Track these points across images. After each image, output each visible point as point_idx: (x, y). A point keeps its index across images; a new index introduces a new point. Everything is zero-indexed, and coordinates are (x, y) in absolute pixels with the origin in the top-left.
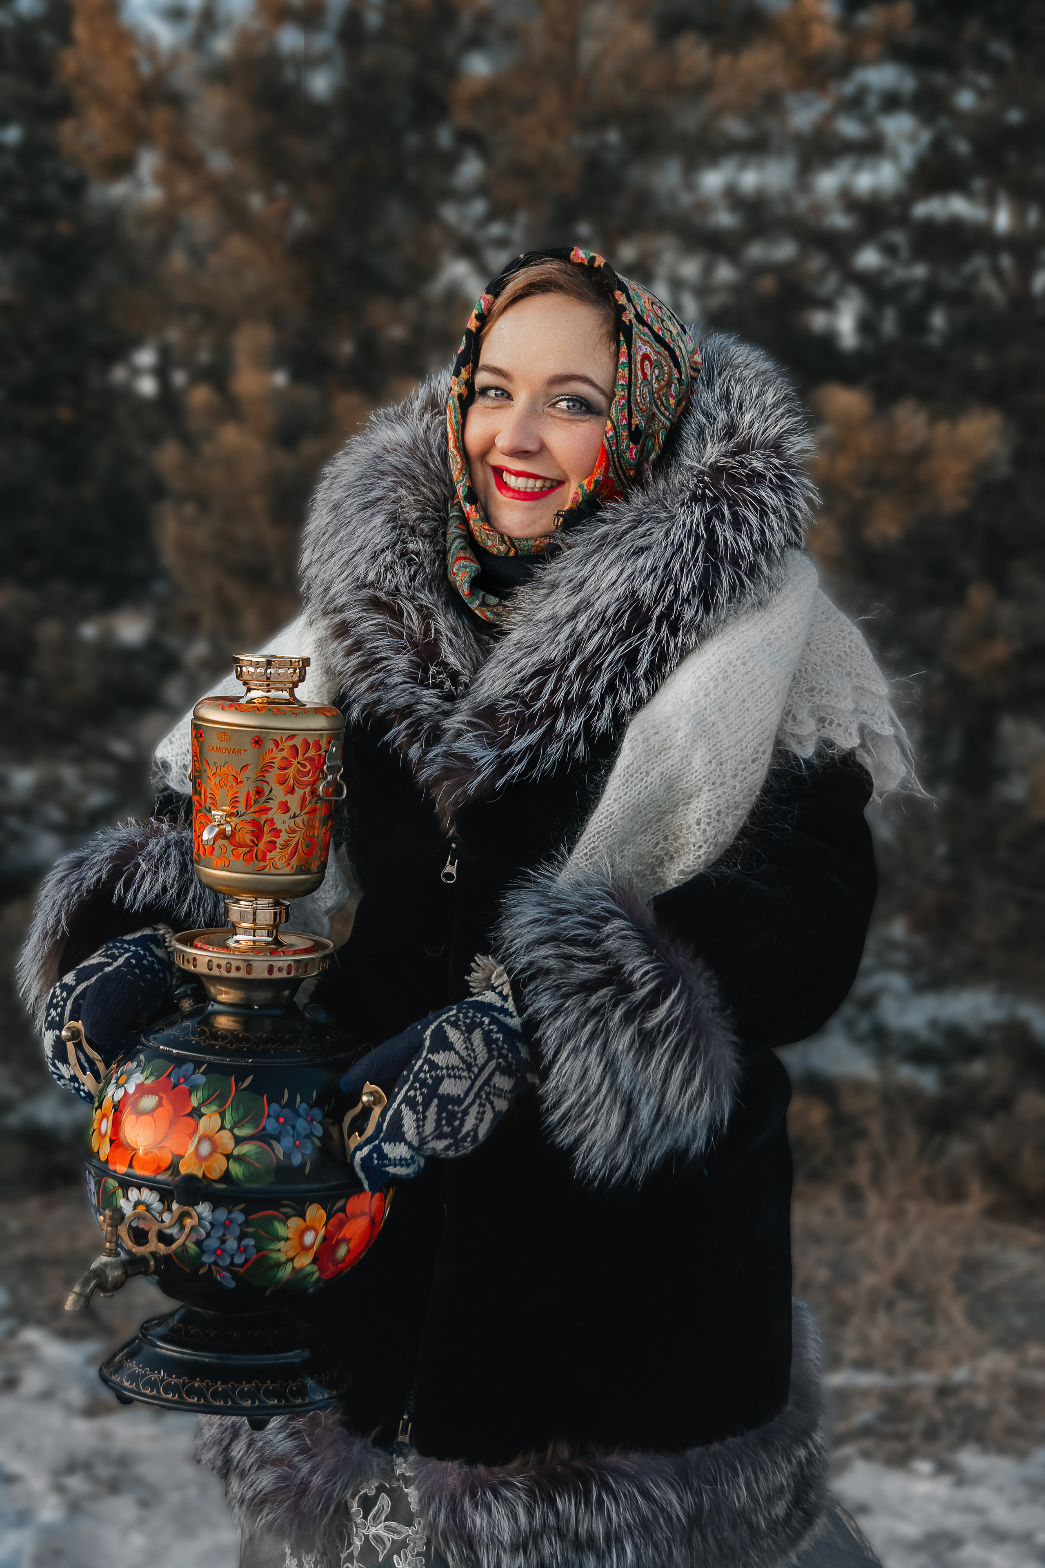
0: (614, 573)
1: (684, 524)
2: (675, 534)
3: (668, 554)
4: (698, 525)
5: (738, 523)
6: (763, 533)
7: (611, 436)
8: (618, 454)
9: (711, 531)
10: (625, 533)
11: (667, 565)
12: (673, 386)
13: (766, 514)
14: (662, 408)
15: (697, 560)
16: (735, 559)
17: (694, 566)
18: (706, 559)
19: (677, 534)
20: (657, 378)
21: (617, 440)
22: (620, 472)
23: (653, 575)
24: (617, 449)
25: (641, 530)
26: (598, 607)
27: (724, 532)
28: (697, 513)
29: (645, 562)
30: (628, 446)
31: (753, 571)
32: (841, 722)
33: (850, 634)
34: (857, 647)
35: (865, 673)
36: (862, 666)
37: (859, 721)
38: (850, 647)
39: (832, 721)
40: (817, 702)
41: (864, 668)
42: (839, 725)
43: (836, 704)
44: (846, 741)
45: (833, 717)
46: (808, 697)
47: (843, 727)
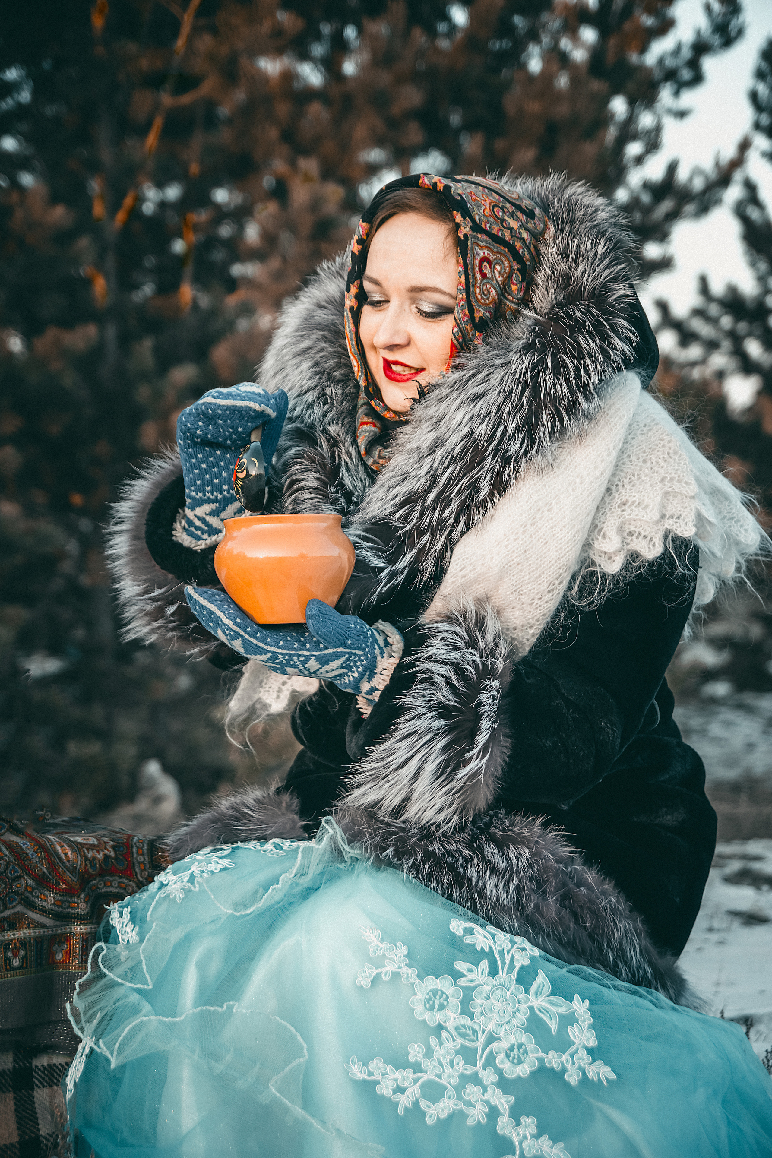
0: (460, 414)
1: (515, 373)
2: (507, 381)
3: (500, 400)
4: (526, 372)
5: (558, 368)
6: (578, 376)
9: (535, 378)
10: (472, 377)
11: (499, 409)
12: (514, 276)
15: (523, 405)
16: (556, 400)
17: (520, 409)
18: (530, 404)
19: (510, 381)
23: (488, 418)
25: (481, 376)
27: (547, 380)
28: (526, 362)
29: (481, 406)
31: (573, 408)
32: (646, 534)
33: (669, 442)
34: (675, 453)
35: (679, 477)
36: (677, 470)
37: (664, 528)
38: (668, 453)
39: (640, 534)
40: (627, 517)
41: (679, 472)
42: (645, 537)
43: (643, 517)
44: (649, 552)
45: (640, 529)
46: (619, 512)
47: (648, 538)
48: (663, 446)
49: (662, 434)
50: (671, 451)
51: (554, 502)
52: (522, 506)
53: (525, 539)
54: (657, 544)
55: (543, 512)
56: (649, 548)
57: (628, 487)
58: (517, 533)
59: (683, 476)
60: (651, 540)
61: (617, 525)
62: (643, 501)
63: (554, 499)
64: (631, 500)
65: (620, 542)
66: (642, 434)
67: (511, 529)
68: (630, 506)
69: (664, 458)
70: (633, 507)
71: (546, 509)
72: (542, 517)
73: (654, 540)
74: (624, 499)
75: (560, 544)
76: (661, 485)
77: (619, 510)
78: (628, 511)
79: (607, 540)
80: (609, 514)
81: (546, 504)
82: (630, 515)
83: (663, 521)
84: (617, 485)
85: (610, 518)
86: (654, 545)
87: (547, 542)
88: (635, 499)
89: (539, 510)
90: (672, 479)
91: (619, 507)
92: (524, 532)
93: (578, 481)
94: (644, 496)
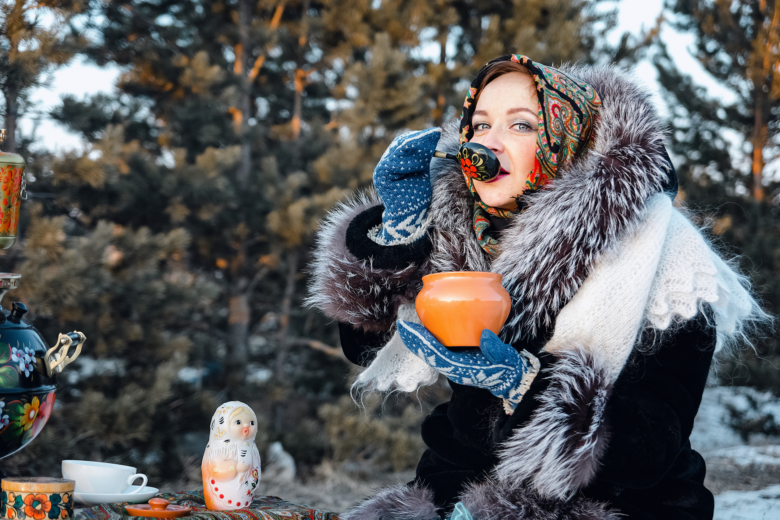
0: (553, 220)
1: (589, 192)
2: (584, 197)
3: (581, 210)
4: (597, 191)
5: (619, 188)
6: (633, 193)
7: (539, 152)
8: (545, 161)
9: (604, 194)
10: (559, 197)
11: (580, 216)
12: (575, 119)
13: (636, 180)
14: (569, 132)
15: (596, 212)
16: (618, 209)
17: (595, 215)
18: (601, 212)
19: (586, 198)
20: (564, 116)
21: (543, 153)
22: (549, 169)
23: (573, 222)
24: (544, 158)
25: (566, 195)
26: (546, 241)
27: (611, 195)
28: (597, 184)
29: (568, 214)
30: (550, 155)
31: (629, 214)
32: (685, 301)
33: (695, 239)
34: (699, 246)
35: (703, 262)
36: (702, 258)
37: (697, 297)
38: (695, 247)
39: (680, 302)
40: (671, 290)
41: (703, 259)
42: (684, 303)
43: (682, 290)
44: (687, 313)
45: (680, 299)
46: (665, 288)
47: (686, 304)
48: (691, 242)
49: (690, 234)
50: (696, 245)
51: (623, 282)
52: (601, 286)
53: (605, 309)
54: (692, 308)
55: (616, 289)
56: (687, 311)
57: (670, 270)
58: (600, 305)
59: (706, 262)
60: (688, 305)
61: (664, 296)
62: (681, 279)
63: (623, 280)
64: (672, 279)
65: (667, 308)
66: (676, 234)
67: (596, 302)
68: (672, 283)
69: (692, 250)
70: (674, 284)
71: (617, 288)
72: (616, 293)
73: (690, 305)
74: (668, 278)
75: (630, 310)
76: (692, 268)
77: (665, 286)
78: (671, 287)
79: (659, 307)
80: (658, 290)
81: (618, 284)
82: (673, 289)
83: (695, 292)
84: (662, 269)
85: (659, 292)
86: (690, 309)
87: (620, 310)
88: (675, 278)
89: (613, 289)
90: (699, 264)
91: (665, 284)
92: (604, 304)
93: (637, 267)
94: (681, 276)
